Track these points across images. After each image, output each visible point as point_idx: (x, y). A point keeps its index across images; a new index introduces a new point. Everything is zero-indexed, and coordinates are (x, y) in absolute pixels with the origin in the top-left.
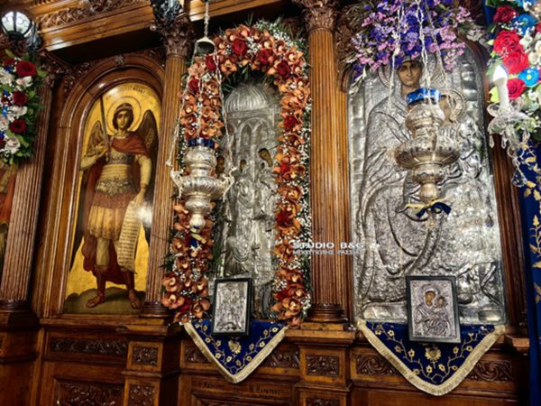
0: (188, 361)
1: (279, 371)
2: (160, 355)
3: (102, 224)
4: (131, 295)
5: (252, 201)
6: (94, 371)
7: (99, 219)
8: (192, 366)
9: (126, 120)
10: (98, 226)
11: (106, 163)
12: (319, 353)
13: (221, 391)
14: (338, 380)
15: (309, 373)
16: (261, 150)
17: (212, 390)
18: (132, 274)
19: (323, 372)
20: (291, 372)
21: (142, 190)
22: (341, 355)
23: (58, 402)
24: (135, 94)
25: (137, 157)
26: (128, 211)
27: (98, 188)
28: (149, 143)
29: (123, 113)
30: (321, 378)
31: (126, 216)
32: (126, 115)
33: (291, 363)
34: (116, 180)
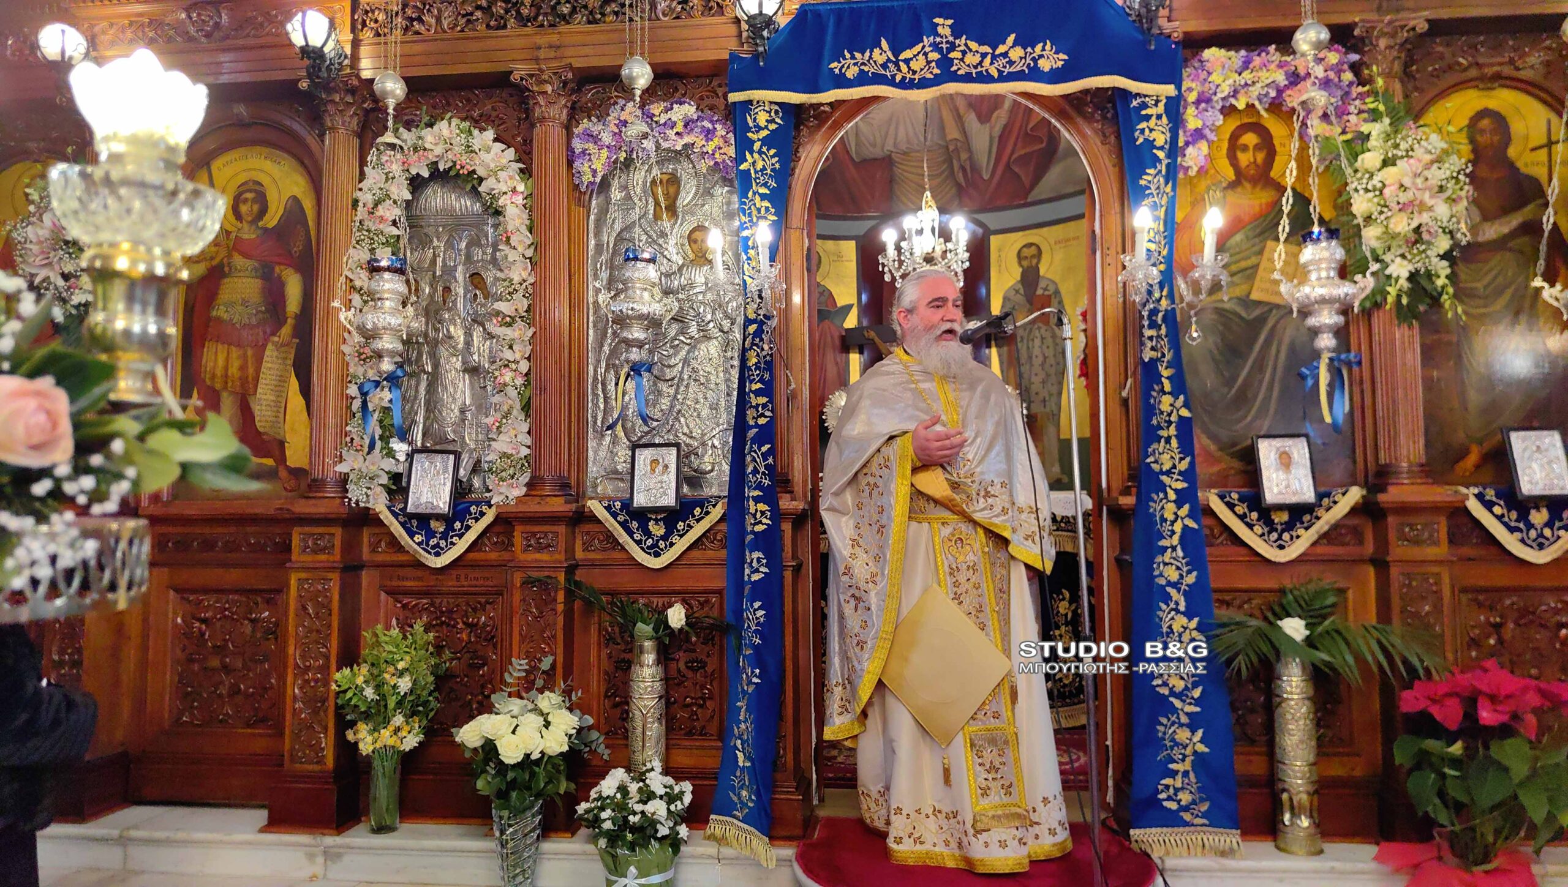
0: (374, 551)
1: (493, 556)
2: (337, 542)
3: (226, 368)
4: (283, 473)
5: (460, 346)
6: (233, 576)
7: (221, 362)
8: (380, 558)
9: (256, 207)
10: (219, 372)
11: (224, 275)
12: (536, 529)
13: (420, 584)
14: (557, 556)
15: (525, 551)
16: (472, 276)
17: (408, 584)
18: (282, 444)
19: (540, 548)
20: (506, 556)
21: (289, 320)
22: (562, 529)
23: (179, 620)
24: (268, 165)
25: (277, 269)
26: (268, 353)
27: (214, 313)
28: (297, 248)
29: (249, 195)
30: (538, 556)
31: (265, 358)
32: (254, 201)
33: (508, 545)
34: (245, 303)
